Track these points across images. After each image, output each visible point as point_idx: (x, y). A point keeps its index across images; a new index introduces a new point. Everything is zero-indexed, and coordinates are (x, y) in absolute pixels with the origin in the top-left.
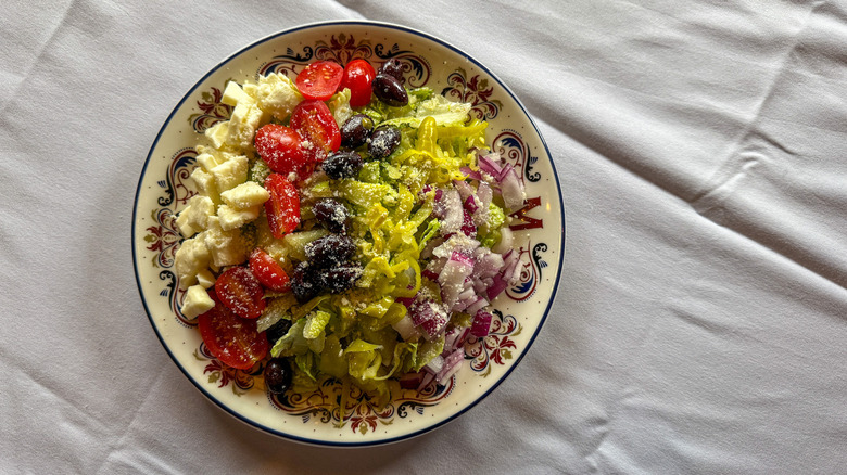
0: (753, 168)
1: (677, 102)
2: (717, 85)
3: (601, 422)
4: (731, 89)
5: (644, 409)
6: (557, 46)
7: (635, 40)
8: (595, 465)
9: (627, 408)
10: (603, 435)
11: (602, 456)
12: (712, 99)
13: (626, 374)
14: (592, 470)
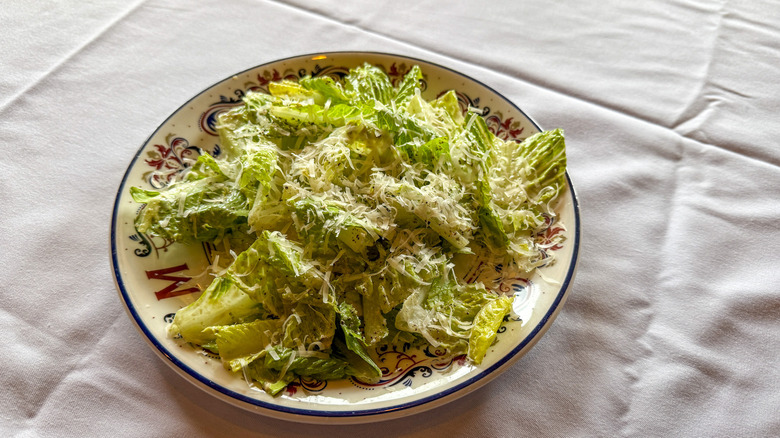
3: (643, 304)
4: (679, 60)
8: (649, 347)
9: (668, 290)
10: (650, 318)
11: (654, 338)
13: (657, 260)
14: (648, 353)
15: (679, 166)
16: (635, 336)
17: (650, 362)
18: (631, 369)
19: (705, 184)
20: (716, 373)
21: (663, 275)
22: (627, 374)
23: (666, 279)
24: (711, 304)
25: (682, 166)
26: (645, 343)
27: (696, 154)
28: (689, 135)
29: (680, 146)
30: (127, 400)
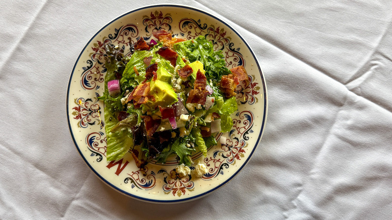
0: (376, 69)
1: (341, 37)
2: (360, 29)
3: (299, 185)
4: (367, 31)
5: (320, 180)
6: (284, 11)
7: (321, 8)
8: (296, 205)
9: (312, 179)
10: (300, 191)
11: (299, 201)
12: (357, 36)
13: (312, 164)
14: (295, 207)
15: (340, 110)
16: (291, 199)
17: (294, 211)
18: (285, 213)
19: (349, 122)
20: (319, 218)
21: (313, 171)
22: (284, 215)
23: (313, 173)
24: (327, 188)
25: (342, 109)
26: (295, 203)
27: (352, 103)
28: (352, 90)
29: (345, 98)
30: (96, 213)
